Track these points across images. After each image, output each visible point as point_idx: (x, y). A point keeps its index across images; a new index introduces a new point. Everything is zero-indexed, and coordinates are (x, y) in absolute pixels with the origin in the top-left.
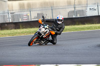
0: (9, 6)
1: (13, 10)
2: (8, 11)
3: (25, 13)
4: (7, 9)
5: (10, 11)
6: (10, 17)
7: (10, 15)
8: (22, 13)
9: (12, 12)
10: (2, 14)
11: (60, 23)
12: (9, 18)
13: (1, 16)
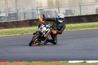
0: (37, 3)
1: (41, 7)
2: (37, 7)
3: (53, 10)
4: (36, 5)
5: (39, 7)
7: (39, 12)
8: (51, 10)
9: (41, 9)
10: (31, 11)
12: (38, 15)
13: (30, 12)
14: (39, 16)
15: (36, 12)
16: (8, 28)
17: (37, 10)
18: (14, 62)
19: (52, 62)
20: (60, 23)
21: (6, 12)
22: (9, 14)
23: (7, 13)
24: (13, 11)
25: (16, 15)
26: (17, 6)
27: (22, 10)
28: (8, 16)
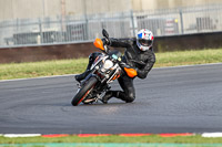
1: (142, 11)
2: (132, 12)
3: (169, 18)
4: (130, 7)
5: (136, 12)
6: (136, 26)
7: (136, 22)
8: (163, 17)
9: (140, 14)
10: (118, 20)
11: (145, 48)
12: (134, 28)
13: (116, 23)
14: (136, 31)
15: (128, 23)
16: (65, 57)
17: (132, 17)
18: (78, 134)
19: (164, 136)
20: (142, 52)
21: (61, 22)
22: (69, 27)
23: (64, 24)
24: (78, 19)
25: (83, 28)
26: (85, 7)
27: (97, 17)
28: (65, 30)
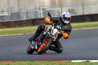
1: (44, 6)
2: (40, 7)
3: (56, 9)
4: (39, 5)
5: (42, 7)
9: (43, 8)
12: (40, 14)
13: (33, 12)
14: (42, 15)
21: (8, 11)
22: (12, 14)
23: (10, 12)
25: (18, 14)
26: (19, 5)
27: (24, 9)
28: (10, 15)
